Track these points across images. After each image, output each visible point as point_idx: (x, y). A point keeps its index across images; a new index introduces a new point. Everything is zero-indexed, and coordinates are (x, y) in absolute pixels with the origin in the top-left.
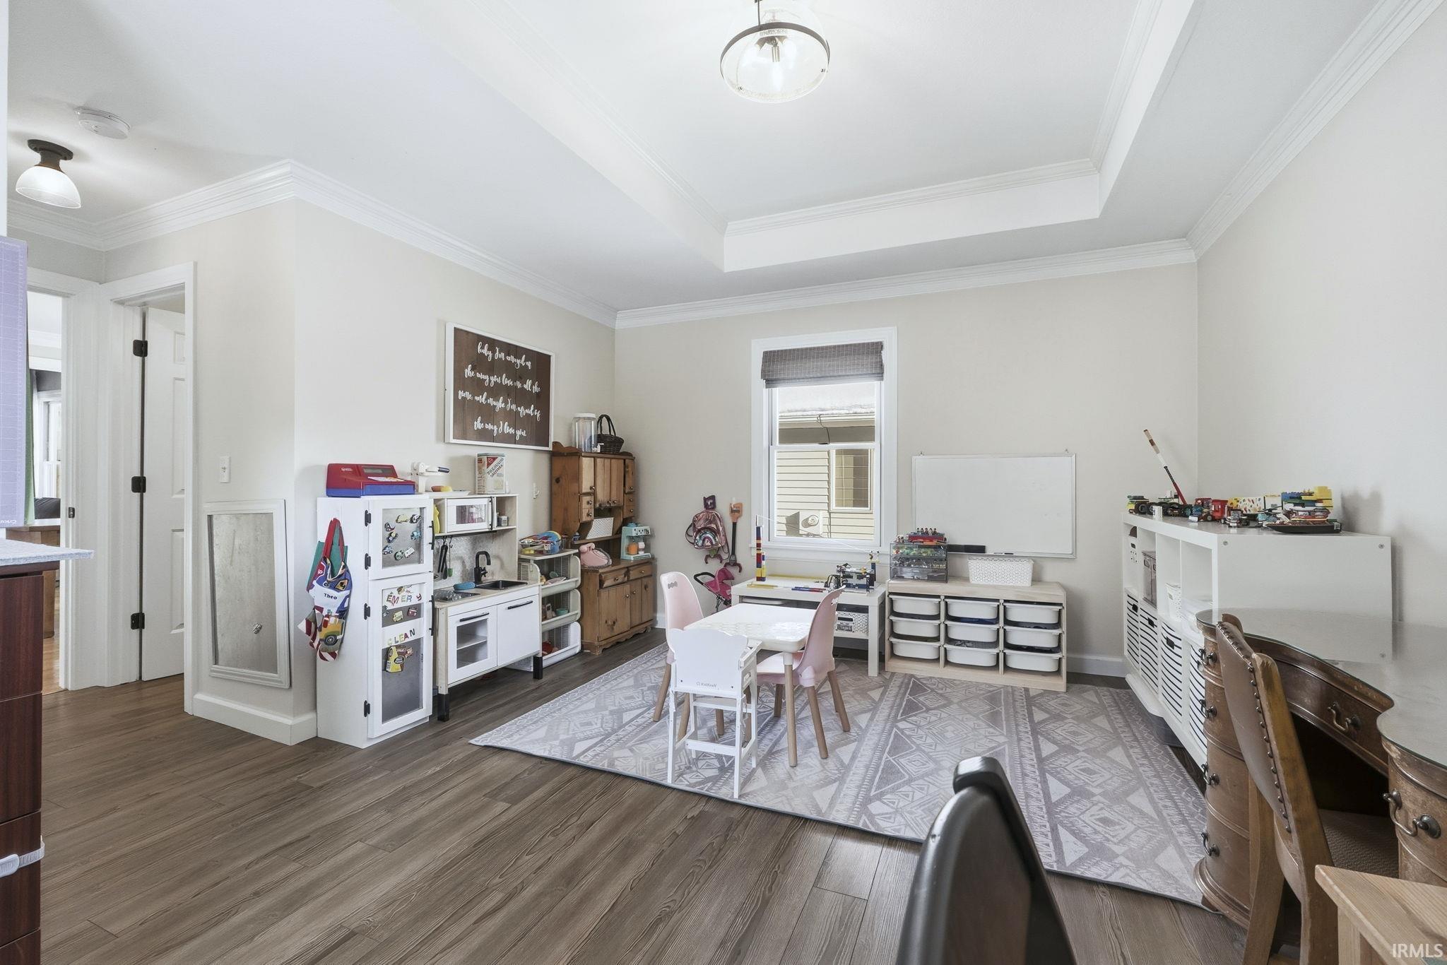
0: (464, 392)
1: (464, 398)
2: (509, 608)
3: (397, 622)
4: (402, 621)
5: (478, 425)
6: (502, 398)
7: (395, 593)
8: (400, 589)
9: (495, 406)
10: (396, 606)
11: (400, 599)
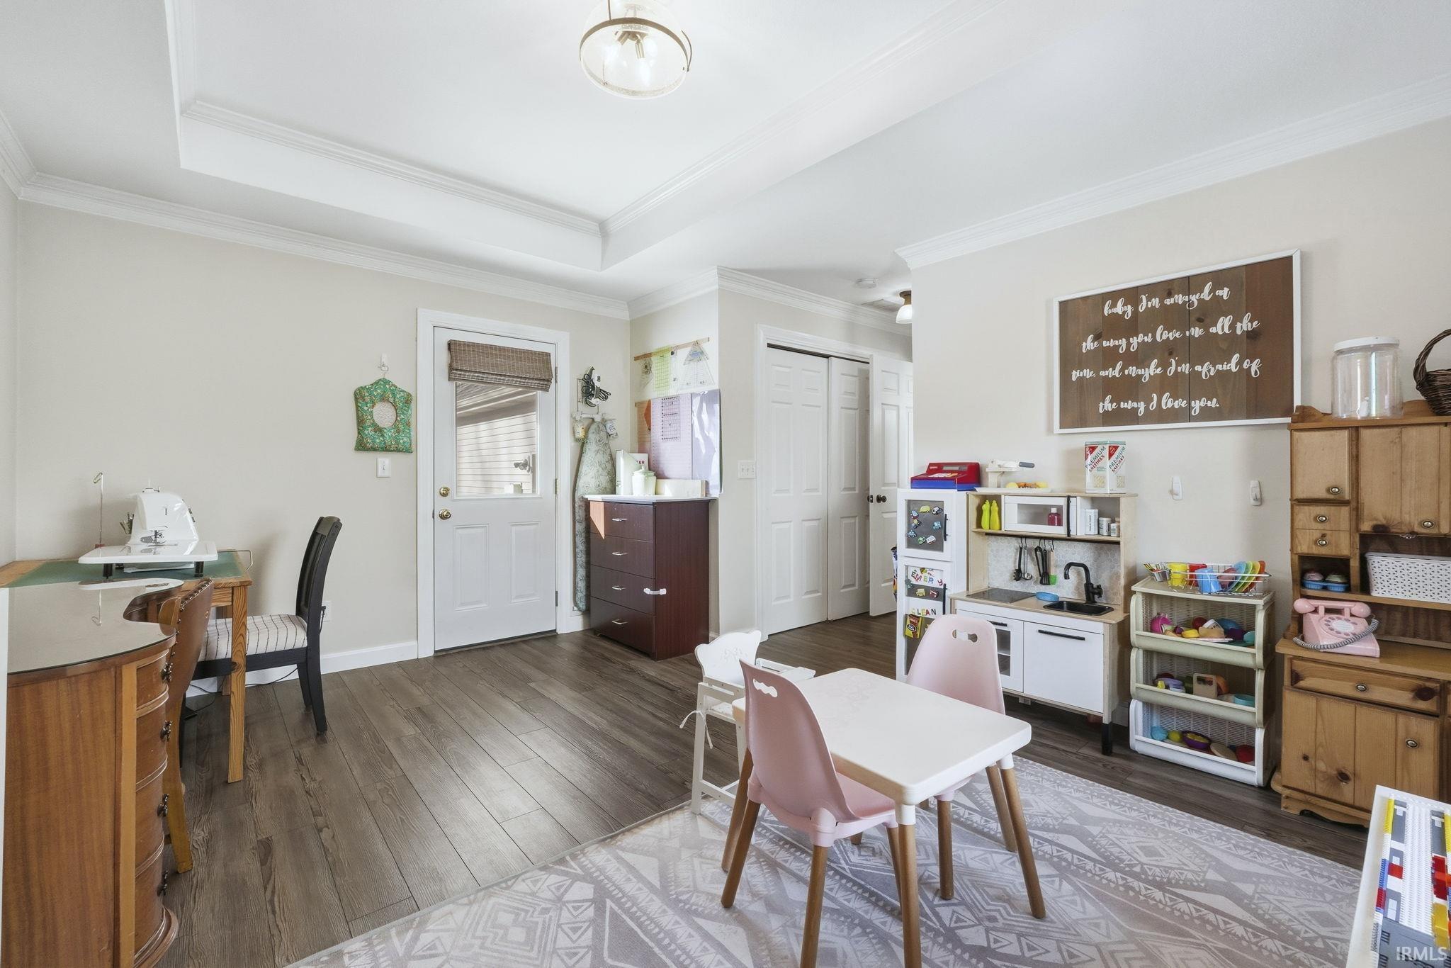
0: (1082, 370)
1: (1080, 379)
2: (1040, 631)
3: (919, 597)
4: (923, 597)
5: (1107, 405)
6: (1156, 360)
7: (918, 572)
8: (922, 570)
9: (1139, 377)
10: (919, 583)
11: (923, 579)
